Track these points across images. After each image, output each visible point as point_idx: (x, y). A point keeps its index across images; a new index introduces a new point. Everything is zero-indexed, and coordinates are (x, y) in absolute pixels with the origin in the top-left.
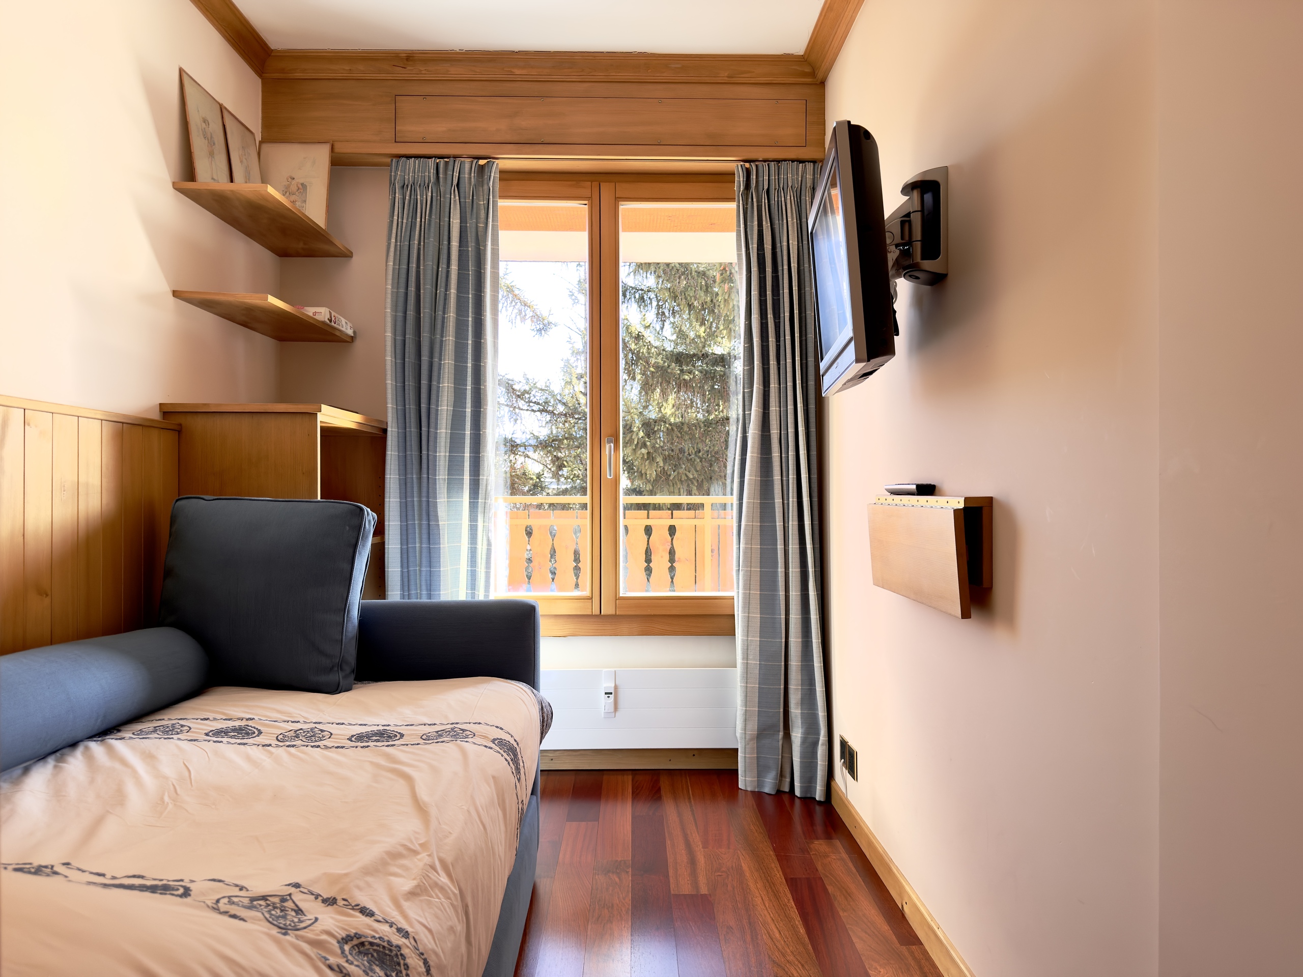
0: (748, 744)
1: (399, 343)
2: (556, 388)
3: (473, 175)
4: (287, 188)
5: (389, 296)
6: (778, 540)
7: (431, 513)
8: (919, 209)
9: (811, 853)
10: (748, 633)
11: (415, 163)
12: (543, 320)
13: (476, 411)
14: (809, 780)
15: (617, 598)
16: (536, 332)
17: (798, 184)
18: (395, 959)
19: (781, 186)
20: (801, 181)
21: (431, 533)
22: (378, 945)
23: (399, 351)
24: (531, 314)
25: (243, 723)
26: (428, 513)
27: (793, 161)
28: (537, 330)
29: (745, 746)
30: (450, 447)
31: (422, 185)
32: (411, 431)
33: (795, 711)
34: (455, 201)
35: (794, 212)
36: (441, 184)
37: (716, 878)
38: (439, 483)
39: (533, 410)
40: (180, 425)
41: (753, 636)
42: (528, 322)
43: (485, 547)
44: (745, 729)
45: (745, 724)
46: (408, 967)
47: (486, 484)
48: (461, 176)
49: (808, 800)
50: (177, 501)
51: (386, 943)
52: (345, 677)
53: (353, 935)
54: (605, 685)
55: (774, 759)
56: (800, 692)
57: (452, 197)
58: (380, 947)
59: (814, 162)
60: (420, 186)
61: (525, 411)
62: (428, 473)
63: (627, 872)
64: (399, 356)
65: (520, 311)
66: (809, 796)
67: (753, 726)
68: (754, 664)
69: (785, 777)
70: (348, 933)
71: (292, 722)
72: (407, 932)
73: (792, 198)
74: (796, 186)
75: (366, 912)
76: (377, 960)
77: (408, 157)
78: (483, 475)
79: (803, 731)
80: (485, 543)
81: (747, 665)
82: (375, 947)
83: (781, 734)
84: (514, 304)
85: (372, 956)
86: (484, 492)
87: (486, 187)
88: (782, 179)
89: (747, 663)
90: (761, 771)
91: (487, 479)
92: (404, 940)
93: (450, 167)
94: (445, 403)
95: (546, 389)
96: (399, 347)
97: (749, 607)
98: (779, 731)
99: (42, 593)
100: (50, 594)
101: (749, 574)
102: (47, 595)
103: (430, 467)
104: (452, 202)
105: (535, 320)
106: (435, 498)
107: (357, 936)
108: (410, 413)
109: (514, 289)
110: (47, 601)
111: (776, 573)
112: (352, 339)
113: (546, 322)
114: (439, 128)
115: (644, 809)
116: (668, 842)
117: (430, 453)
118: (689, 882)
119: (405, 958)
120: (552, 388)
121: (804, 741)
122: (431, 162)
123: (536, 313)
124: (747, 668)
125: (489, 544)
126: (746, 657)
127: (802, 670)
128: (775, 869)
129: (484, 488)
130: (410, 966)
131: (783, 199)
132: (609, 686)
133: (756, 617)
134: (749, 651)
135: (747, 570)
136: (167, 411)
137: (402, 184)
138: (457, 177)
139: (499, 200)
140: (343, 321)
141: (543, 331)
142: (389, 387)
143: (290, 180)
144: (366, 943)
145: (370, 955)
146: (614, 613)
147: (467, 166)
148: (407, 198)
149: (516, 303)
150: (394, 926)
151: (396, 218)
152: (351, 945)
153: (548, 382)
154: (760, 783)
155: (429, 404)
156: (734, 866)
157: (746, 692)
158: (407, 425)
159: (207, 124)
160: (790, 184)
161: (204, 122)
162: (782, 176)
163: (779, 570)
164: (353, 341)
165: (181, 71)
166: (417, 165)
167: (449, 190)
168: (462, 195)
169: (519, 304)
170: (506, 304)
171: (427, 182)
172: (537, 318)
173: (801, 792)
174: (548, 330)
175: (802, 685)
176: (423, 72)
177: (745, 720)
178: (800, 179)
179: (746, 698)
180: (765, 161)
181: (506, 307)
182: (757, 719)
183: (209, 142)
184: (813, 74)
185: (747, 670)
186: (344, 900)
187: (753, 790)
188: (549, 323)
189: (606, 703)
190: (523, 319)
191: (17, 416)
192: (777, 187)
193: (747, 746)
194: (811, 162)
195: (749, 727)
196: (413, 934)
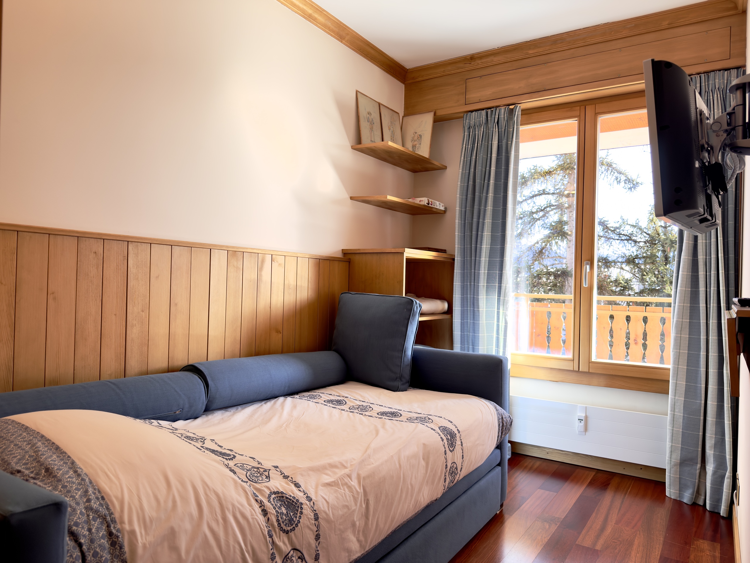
0: (673, 468)
1: (463, 212)
2: (644, 224)
3: (506, 115)
4: (413, 138)
5: (459, 188)
6: (702, 333)
7: (475, 304)
8: (741, 103)
9: (692, 547)
10: (675, 394)
11: (475, 114)
12: (633, 181)
13: (502, 247)
14: (717, 501)
15: (590, 362)
16: (627, 190)
17: (724, 85)
18: (296, 508)
19: (710, 89)
20: (727, 83)
21: (475, 315)
22: (290, 499)
23: (463, 217)
24: (625, 178)
25: (342, 398)
26: (475, 303)
27: (720, 70)
28: (629, 188)
29: (670, 468)
30: (488, 268)
31: (479, 125)
32: (467, 259)
33: (710, 452)
34: (495, 131)
35: (720, 105)
36: (489, 123)
37: (612, 543)
38: (481, 288)
39: (622, 240)
40: (350, 259)
41: (679, 397)
42: (622, 184)
43: (504, 324)
44: (671, 457)
45: (671, 454)
46: (302, 513)
47: (505, 289)
48: (499, 117)
49: (715, 514)
50: (342, 294)
51: (295, 500)
52: (403, 384)
53: (280, 492)
54: (579, 414)
55: (692, 480)
56: (714, 439)
57: (494, 129)
58: (291, 501)
59: (738, 68)
60: (478, 126)
61: (616, 241)
62: (474, 282)
63: (556, 524)
64: (463, 219)
65: (617, 179)
66: (716, 511)
67: (677, 456)
68: (679, 415)
69: (701, 495)
70: (278, 491)
71: (362, 401)
72: (311, 499)
73: (719, 96)
74: (723, 87)
75: (297, 485)
76: (286, 505)
77: (472, 111)
78: (503, 284)
79: (714, 466)
80: (504, 322)
81: (674, 416)
82: (288, 500)
83: (699, 466)
84: (612, 173)
85: (285, 503)
86: (504, 293)
87: (513, 121)
88: (711, 84)
89: (674, 414)
90: (681, 489)
91: (505, 286)
92: (307, 502)
93: (494, 113)
94: (485, 243)
95: (636, 225)
96: (463, 214)
97: (677, 377)
98: (697, 463)
99: (278, 331)
100: (282, 332)
101: (678, 354)
102: (280, 333)
103: (475, 279)
104: (494, 132)
105: (627, 182)
106: (478, 295)
107: (282, 493)
108: (467, 249)
109: (612, 164)
110: (281, 335)
111: (699, 355)
112: (445, 212)
113: (635, 182)
114: (488, 92)
115: (591, 493)
116: (594, 514)
117: (476, 271)
118: (591, 540)
119: (303, 509)
120: (640, 224)
121: (714, 473)
122: (484, 112)
123: (627, 178)
124: (674, 417)
125: (506, 323)
126: (673, 410)
127: (716, 424)
128: (657, 549)
129: (504, 291)
130: (303, 513)
131: (711, 97)
132: (582, 415)
133: (683, 384)
134: (676, 406)
135: (677, 352)
136: (345, 253)
137: (469, 127)
138: (497, 118)
139: (520, 127)
140: (438, 203)
141: (633, 189)
142: (457, 236)
143: (414, 134)
144: (284, 497)
145: (283, 502)
146: (588, 371)
147: (503, 111)
148: (471, 134)
149: (614, 173)
150: (307, 495)
151: (464, 146)
152: (277, 496)
153: (638, 220)
154: (681, 495)
155: (476, 244)
156: (629, 540)
157: (673, 433)
158: (465, 256)
159: (370, 115)
160: (717, 87)
161: (369, 114)
162: (711, 82)
163: (702, 353)
164: (445, 213)
165: (357, 92)
166: (476, 115)
167: (492, 126)
168: (500, 127)
169: (616, 173)
170: (607, 174)
171: (481, 123)
172: (628, 180)
173: (710, 507)
174: (636, 187)
175: (716, 434)
176: (480, 64)
177: (671, 452)
178: (726, 82)
179: (672, 437)
180: (698, 74)
181: (607, 176)
182: (680, 452)
183: (370, 123)
184: (736, 8)
185: (674, 419)
186: (292, 478)
187: (675, 498)
188: (637, 183)
189: (578, 425)
190: (619, 182)
191: (269, 258)
192: (707, 90)
193: (672, 469)
194: (735, 68)
195: (674, 456)
196: (314, 501)
